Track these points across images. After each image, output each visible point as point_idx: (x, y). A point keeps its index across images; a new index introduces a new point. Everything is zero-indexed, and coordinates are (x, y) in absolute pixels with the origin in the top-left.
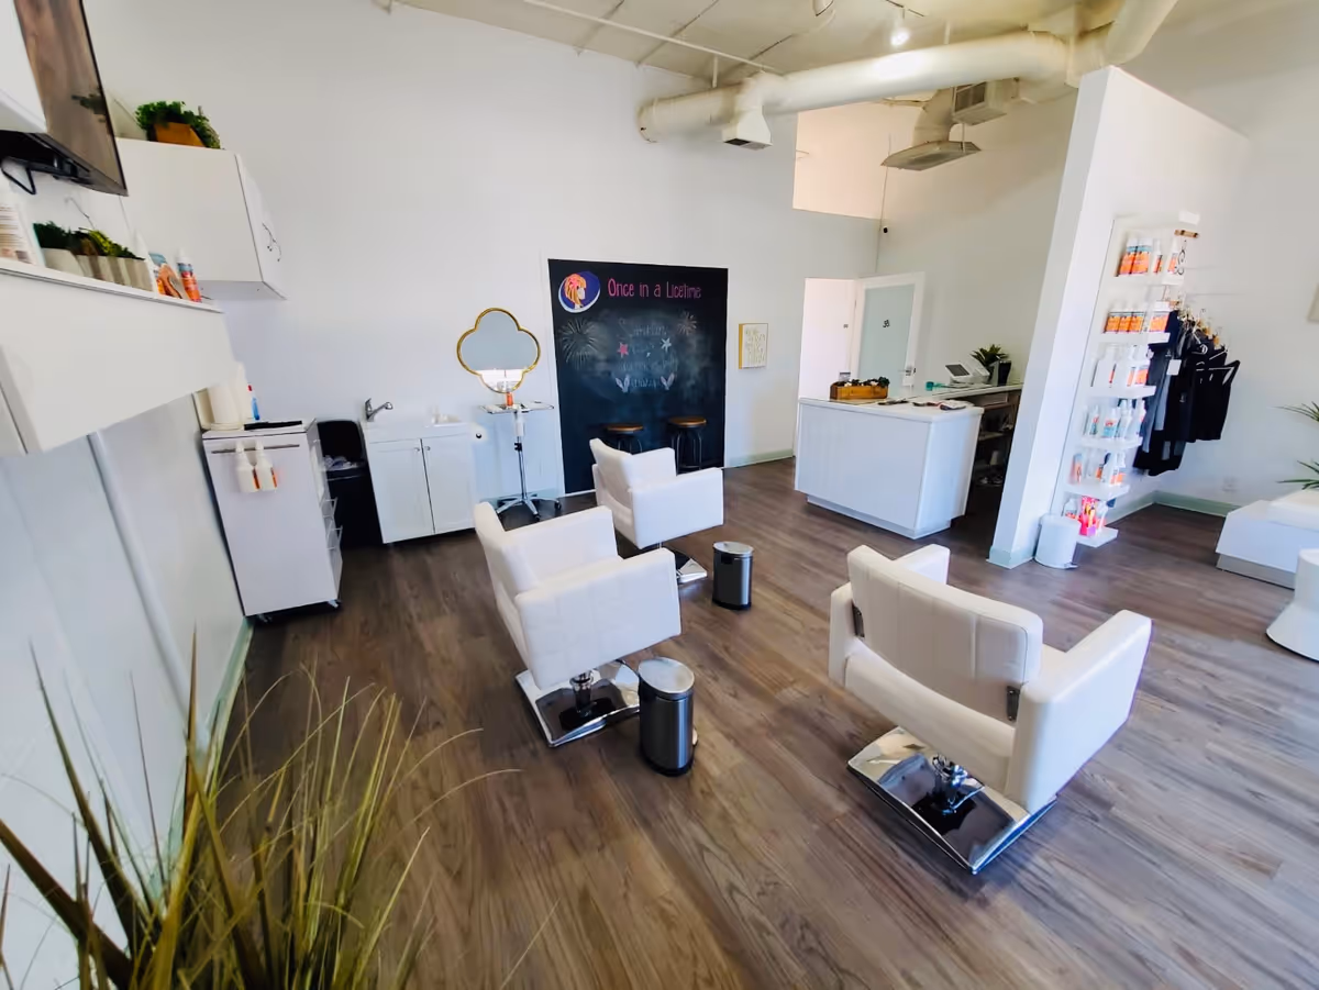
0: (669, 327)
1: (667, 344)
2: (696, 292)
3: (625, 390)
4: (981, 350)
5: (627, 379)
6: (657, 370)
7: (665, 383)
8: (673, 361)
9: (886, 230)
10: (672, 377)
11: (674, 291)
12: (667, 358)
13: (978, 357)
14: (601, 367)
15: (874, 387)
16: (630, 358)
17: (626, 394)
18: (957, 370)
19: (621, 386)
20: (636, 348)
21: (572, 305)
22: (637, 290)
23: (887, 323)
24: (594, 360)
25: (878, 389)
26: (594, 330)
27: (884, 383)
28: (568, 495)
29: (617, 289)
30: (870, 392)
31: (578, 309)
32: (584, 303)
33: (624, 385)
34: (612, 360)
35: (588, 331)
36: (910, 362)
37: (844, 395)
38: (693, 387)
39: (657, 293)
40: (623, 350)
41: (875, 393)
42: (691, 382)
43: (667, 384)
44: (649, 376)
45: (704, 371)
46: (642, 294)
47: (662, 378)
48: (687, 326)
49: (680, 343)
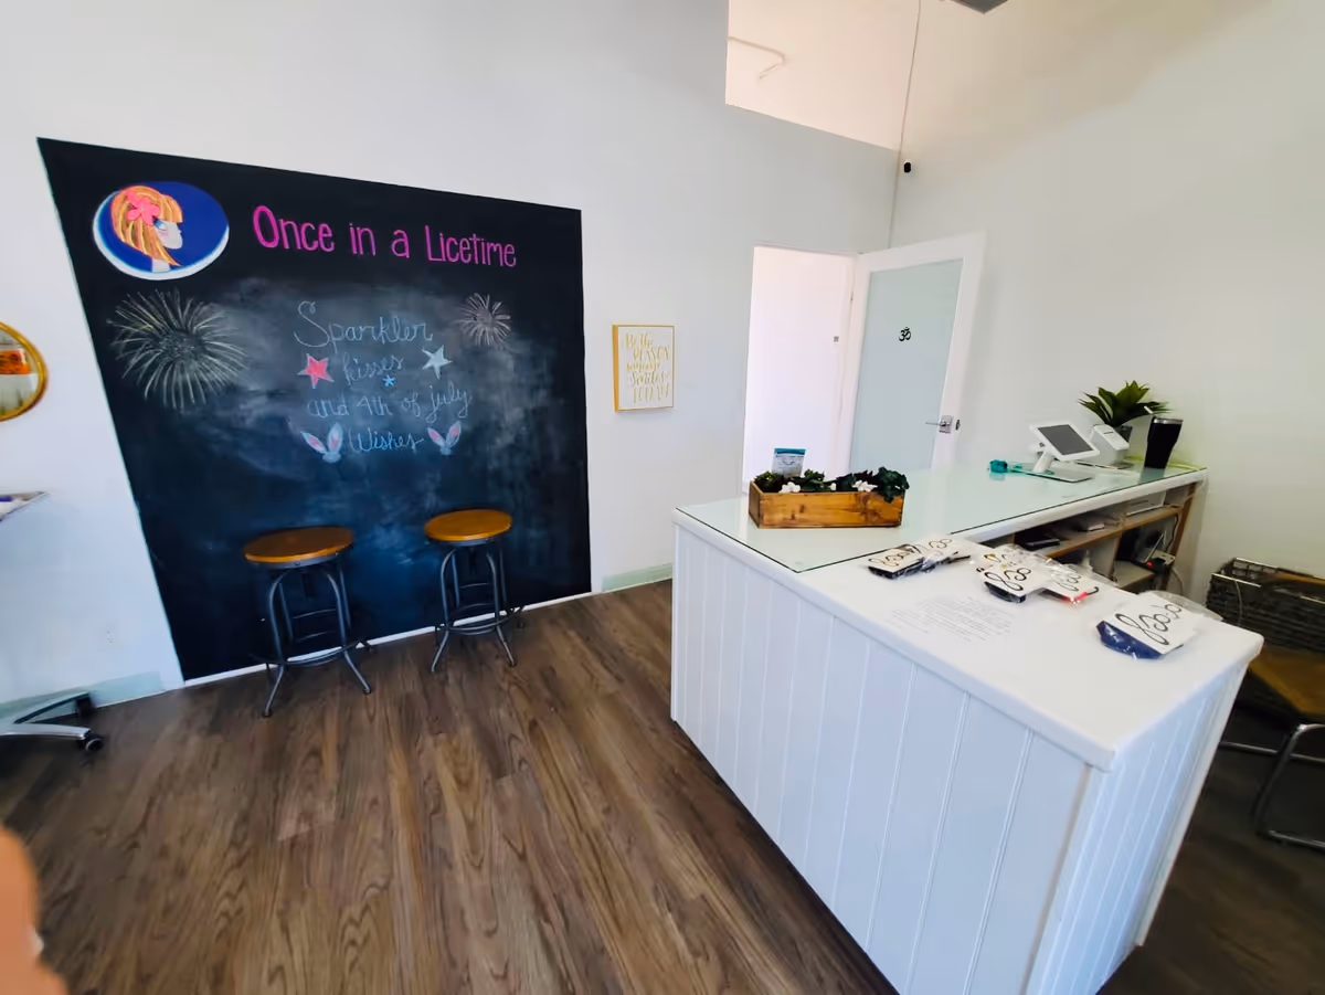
0: (439, 325)
1: (437, 360)
2: (506, 253)
3: (332, 456)
4: (1102, 392)
5: (335, 435)
6: (414, 412)
7: (439, 441)
8: (456, 397)
9: (907, 168)
10: (455, 430)
11: (445, 248)
12: (440, 390)
13: (1095, 406)
14: (255, 408)
15: (866, 498)
16: (341, 388)
17: (338, 465)
18: (1064, 439)
19: (319, 448)
20: (352, 365)
21: (145, 263)
22: (341, 238)
23: (906, 334)
24: (232, 390)
25: (876, 503)
26: (219, 323)
27: (890, 485)
28: (192, 682)
29: (279, 232)
30: (853, 509)
31: (162, 271)
32: (180, 257)
33: (330, 447)
34: (288, 391)
35: (201, 326)
36: (949, 409)
37: (779, 517)
38: (513, 449)
39: (400, 248)
40: (316, 370)
41: (865, 512)
42: (504, 440)
43: (445, 443)
44: (396, 427)
45: (536, 417)
46: (357, 249)
47: (431, 432)
48: (487, 324)
49: (472, 360)
